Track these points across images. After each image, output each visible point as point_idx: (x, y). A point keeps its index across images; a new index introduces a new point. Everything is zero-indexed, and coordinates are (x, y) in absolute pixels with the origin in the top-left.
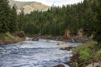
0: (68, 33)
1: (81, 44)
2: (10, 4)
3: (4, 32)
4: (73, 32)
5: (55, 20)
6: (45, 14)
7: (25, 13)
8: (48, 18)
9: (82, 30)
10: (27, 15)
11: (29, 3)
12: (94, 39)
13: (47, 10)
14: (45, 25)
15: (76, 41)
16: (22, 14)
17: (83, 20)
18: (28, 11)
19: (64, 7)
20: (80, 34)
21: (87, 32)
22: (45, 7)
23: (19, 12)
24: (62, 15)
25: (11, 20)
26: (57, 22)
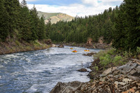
0: (90, 41)
1: (102, 50)
2: (38, 15)
3: (34, 40)
4: (95, 39)
5: (78, 29)
6: (70, 24)
7: (52, 23)
8: (72, 27)
9: (102, 38)
10: (54, 24)
11: (56, 14)
12: (113, 45)
13: (71, 20)
14: (70, 34)
15: (97, 48)
16: (49, 24)
17: (103, 29)
18: (54, 21)
19: (86, 18)
20: (101, 41)
21: (107, 40)
22: (70, 17)
23: (46, 22)
25: (40, 29)
26: (81, 31)
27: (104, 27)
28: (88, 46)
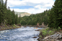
0: (38, 24)
1: (43, 28)
2: (15, 13)
3: (13, 24)
4: (40, 24)
5: (33, 19)
6: (29, 17)
7: (21, 17)
8: (30, 18)
9: (43, 23)
10: (22, 17)
11: (23, 13)
12: (48, 26)
13: (30, 15)
14: (29, 21)
15: (41, 27)
16: (20, 17)
17: (44, 19)
20: (43, 25)
21: (45, 24)
22: (29, 14)
23: (19, 16)
24: (36, 17)
25: (16, 19)
26: (34, 20)
27: (44, 18)
28: (37, 27)
